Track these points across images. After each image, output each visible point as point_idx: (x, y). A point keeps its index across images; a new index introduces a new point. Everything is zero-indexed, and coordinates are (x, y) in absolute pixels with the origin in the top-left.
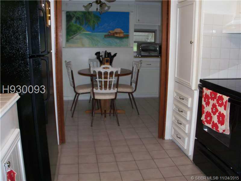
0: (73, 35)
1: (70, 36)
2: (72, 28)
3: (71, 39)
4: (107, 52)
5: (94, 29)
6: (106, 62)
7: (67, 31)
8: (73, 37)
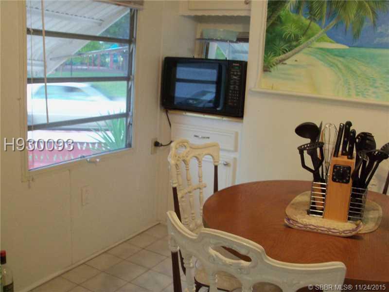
2: (284, 27)
3: (277, 64)
4: (351, 128)
5: (357, 35)
6: (334, 180)
7: (267, 36)
8: (284, 60)
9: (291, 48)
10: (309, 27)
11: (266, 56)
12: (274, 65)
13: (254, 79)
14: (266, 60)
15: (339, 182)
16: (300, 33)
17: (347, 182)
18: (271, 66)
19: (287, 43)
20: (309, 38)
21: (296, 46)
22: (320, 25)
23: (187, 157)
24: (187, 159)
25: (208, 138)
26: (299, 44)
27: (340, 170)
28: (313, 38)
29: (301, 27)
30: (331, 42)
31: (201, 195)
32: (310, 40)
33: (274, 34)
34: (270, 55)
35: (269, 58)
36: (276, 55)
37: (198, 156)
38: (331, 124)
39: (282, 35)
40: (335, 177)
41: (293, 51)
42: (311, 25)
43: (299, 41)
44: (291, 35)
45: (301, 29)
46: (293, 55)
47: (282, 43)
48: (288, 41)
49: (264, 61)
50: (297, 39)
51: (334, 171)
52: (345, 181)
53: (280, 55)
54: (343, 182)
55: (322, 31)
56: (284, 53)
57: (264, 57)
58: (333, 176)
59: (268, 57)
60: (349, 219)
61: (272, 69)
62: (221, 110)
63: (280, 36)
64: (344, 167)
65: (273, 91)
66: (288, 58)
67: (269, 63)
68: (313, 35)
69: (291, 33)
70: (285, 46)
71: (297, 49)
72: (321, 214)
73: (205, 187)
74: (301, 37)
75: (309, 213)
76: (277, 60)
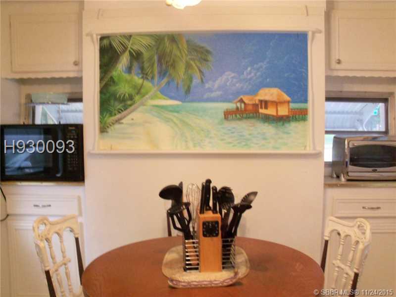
2: (117, 87)
3: (113, 124)
4: (212, 185)
5: (188, 91)
6: (205, 235)
7: (101, 98)
8: (121, 119)
9: (126, 107)
10: (142, 86)
11: (101, 117)
12: (111, 125)
13: (92, 141)
14: (101, 121)
15: (209, 236)
16: (133, 92)
17: (217, 235)
18: (108, 127)
19: (121, 103)
20: (144, 96)
21: (131, 105)
22: (153, 84)
23: (49, 234)
24: (49, 237)
25: (50, 206)
26: (134, 103)
27: (209, 225)
28: (147, 96)
29: (134, 87)
30: (164, 99)
31: (67, 271)
32: (145, 98)
33: (108, 95)
34: (106, 115)
35: (106, 119)
36: (111, 115)
37: (59, 232)
38: (193, 185)
39: (116, 95)
40: (205, 233)
41: (128, 110)
42: (144, 84)
43: (134, 100)
44: (125, 95)
45: (134, 89)
46: (129, 113)
47: (116, 103)
48: (123, 100)
49: (100, 121)
50: (131, 98)
51: (203, 228)
52: (214, 235)
53: (115, 115)
54: (213, 236)
55: (155, 89)
56: (120, 112)
57: (100, 118)
58: (203, 232)
59: (104, 118)
60: (223, 268)
61: (109, 130)
62: (62, 175)
63: (114, 96)
64: (212, 222)
65: (112, 152)
66: (125, 117)
67: (105, 123)
68: (147, 93)
69: (124, 93)
70: (120, 106)
71: (132, 107)
72: (197, 269)
73: (70, 261)
74: (135, 96)
75: (185, 270)
76: (113, 120)
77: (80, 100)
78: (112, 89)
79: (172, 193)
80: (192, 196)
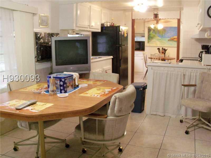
0: (151, 39)
1: (150, 40)
4: (163, 48)
5: (162, 36)
9: (152, 39)
10: (155, 36)
13: (146, 44)
14: (148, 41)
17: (163, 53)
29: (153, 35)
30: (159, 37)
48: (151, 37)
50: (153, 37)
55: (157, 36)
70: (151, 38)
77: (144, 37)
78: (150, 36)
79: (159, 49)
80: (161, 49)
